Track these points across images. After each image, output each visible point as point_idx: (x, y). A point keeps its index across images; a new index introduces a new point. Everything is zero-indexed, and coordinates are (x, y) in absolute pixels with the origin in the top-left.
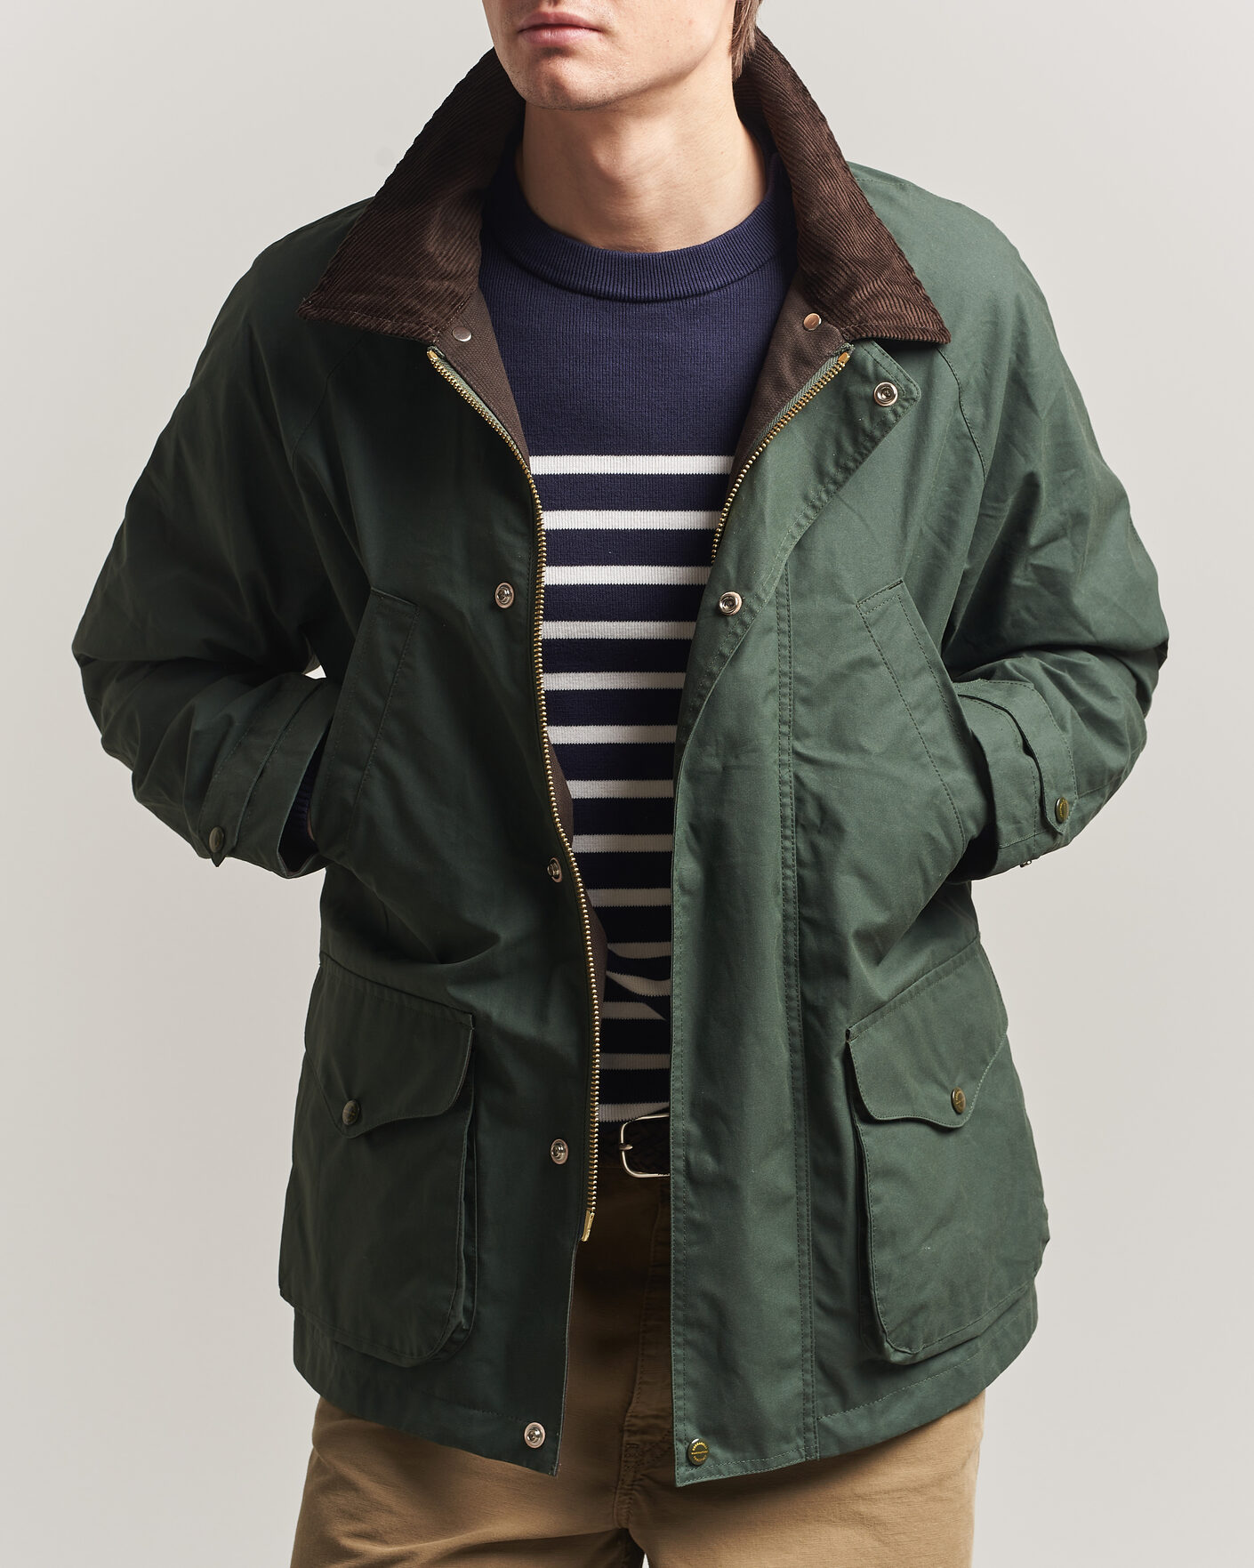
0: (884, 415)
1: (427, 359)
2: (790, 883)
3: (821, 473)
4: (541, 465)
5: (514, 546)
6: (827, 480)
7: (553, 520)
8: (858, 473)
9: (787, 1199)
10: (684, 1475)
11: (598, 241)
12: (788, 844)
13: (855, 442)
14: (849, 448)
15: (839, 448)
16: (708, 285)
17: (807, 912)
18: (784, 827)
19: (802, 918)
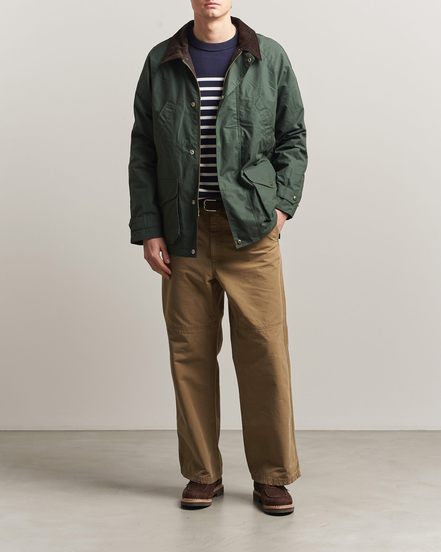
0: (249, 63)
1: (182, 61)
2: (240, 147)
3: (241, 75)
4: (199, 80)
5: (195, 96)
6: (242, 76)
7: (201, 89)
8: (245, 76)
9: (246, 198)
10: (238, 247)
11: (207, 42)
12: (240, 140)
13: (246, 69)
14: (245, 70)
15: (243, 70)
16: (225, 49)
17: (243, 152)
18: (239, 137)
19: (242, 152)
